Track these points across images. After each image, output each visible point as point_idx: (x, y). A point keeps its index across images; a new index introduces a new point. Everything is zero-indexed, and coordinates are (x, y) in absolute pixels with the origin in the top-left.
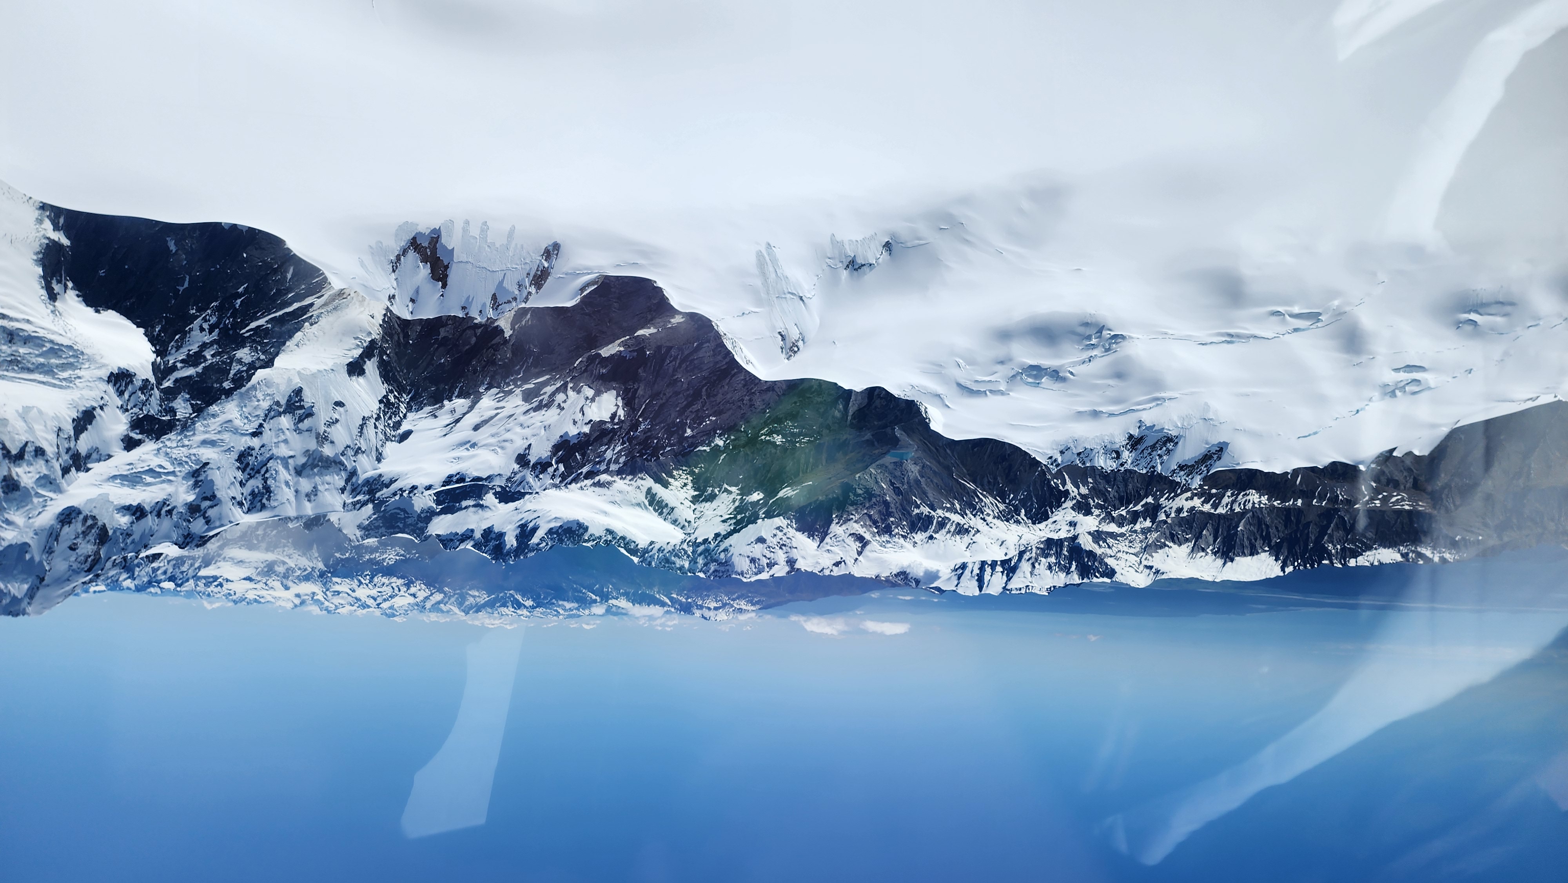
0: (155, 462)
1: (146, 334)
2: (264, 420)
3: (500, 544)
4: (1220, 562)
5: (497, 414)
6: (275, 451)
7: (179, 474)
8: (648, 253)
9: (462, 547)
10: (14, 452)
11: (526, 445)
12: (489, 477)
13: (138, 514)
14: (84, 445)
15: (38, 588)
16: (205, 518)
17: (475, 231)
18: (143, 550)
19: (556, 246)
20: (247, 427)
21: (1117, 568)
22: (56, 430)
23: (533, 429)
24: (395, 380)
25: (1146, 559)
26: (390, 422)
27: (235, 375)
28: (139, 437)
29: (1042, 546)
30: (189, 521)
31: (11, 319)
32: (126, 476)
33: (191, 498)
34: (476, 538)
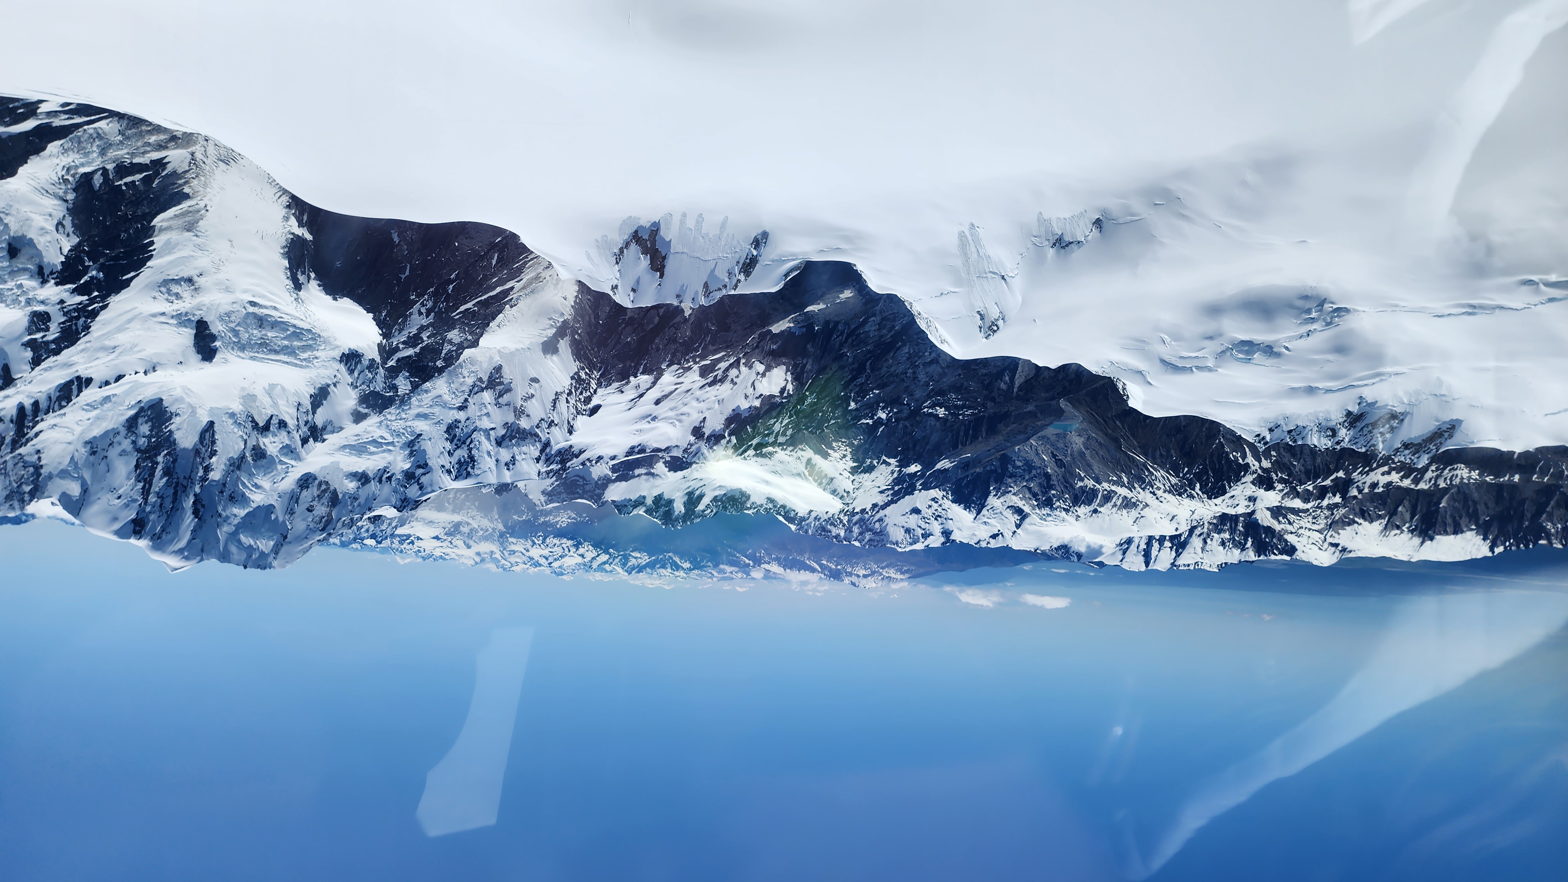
0: (377, 433)
1: (374, 319)
2: (469, 396)
3: (669, 510)
4: (1417, 540)
5: (676, 389)
6: (478, 423)
7: (397, 444)
8: (851, 238)
9: (635, 512)
10: (261, 424)
11: (701, 419)
12: (667, 448)
13: (363, 480)
14: (319, 419)
15: (282, 545)
16: (418, 484)
17: (691, 223)
18: (368, 512)
19: (765, 235)
20: (454, 401)
21: (1298, 546)
22: (296, 404)
23: (708, 403)
24: (587, 358)
25: (1331, 536)
26: (581, 397)
27: (446, 354)
28: (366, 411)
29: (1215, 521)
30: (406, 487)
31: (261, 306)
32: (354, 446)
33: (407, 466)
34: (648, 504)
